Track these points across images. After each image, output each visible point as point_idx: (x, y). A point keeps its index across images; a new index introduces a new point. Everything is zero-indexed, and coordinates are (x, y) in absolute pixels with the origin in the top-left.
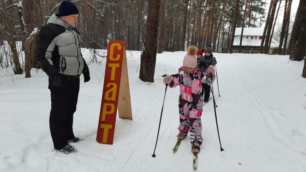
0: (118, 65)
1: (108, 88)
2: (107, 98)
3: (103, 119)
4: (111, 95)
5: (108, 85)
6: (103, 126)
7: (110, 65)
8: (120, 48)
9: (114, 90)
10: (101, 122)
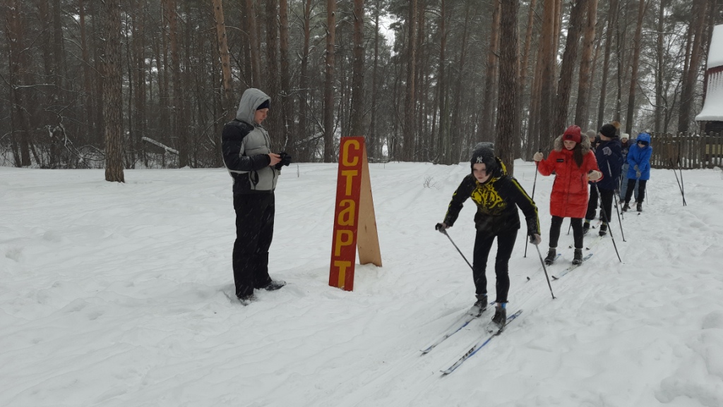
0: (355, 173)
1: (341, 207)
2: (341, 222)
3: (338, 253)
4: (346, 217)
5: (342, 203)
6: (337, 263)
7: (344, 173)
8: (357, 147)
9: (351, 209)
10: (334, 258)
